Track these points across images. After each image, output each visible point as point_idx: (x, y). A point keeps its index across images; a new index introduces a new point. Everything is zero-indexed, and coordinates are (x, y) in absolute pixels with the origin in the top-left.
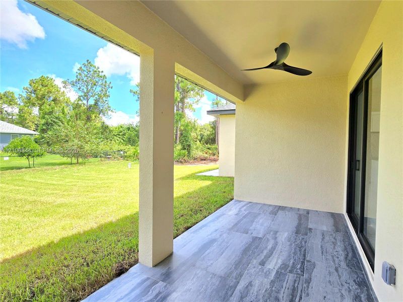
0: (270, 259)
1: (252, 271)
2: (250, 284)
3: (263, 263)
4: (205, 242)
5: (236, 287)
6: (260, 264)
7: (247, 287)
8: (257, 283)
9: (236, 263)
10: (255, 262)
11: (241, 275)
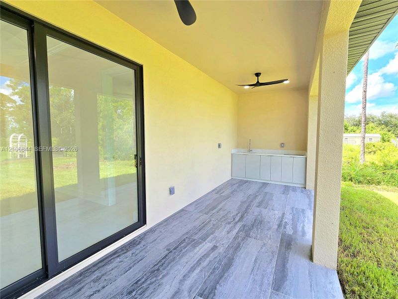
0: (205, 253)
1: (225, 241)
2: (228, 233)
3: (214, 248)
4: (287, 283)
5: (238, 231)
6: (217, 247)
7: (231, 231)
8: (224, 233)
9: (239, 249)
10: (221, 250)
11: (235, 238)
